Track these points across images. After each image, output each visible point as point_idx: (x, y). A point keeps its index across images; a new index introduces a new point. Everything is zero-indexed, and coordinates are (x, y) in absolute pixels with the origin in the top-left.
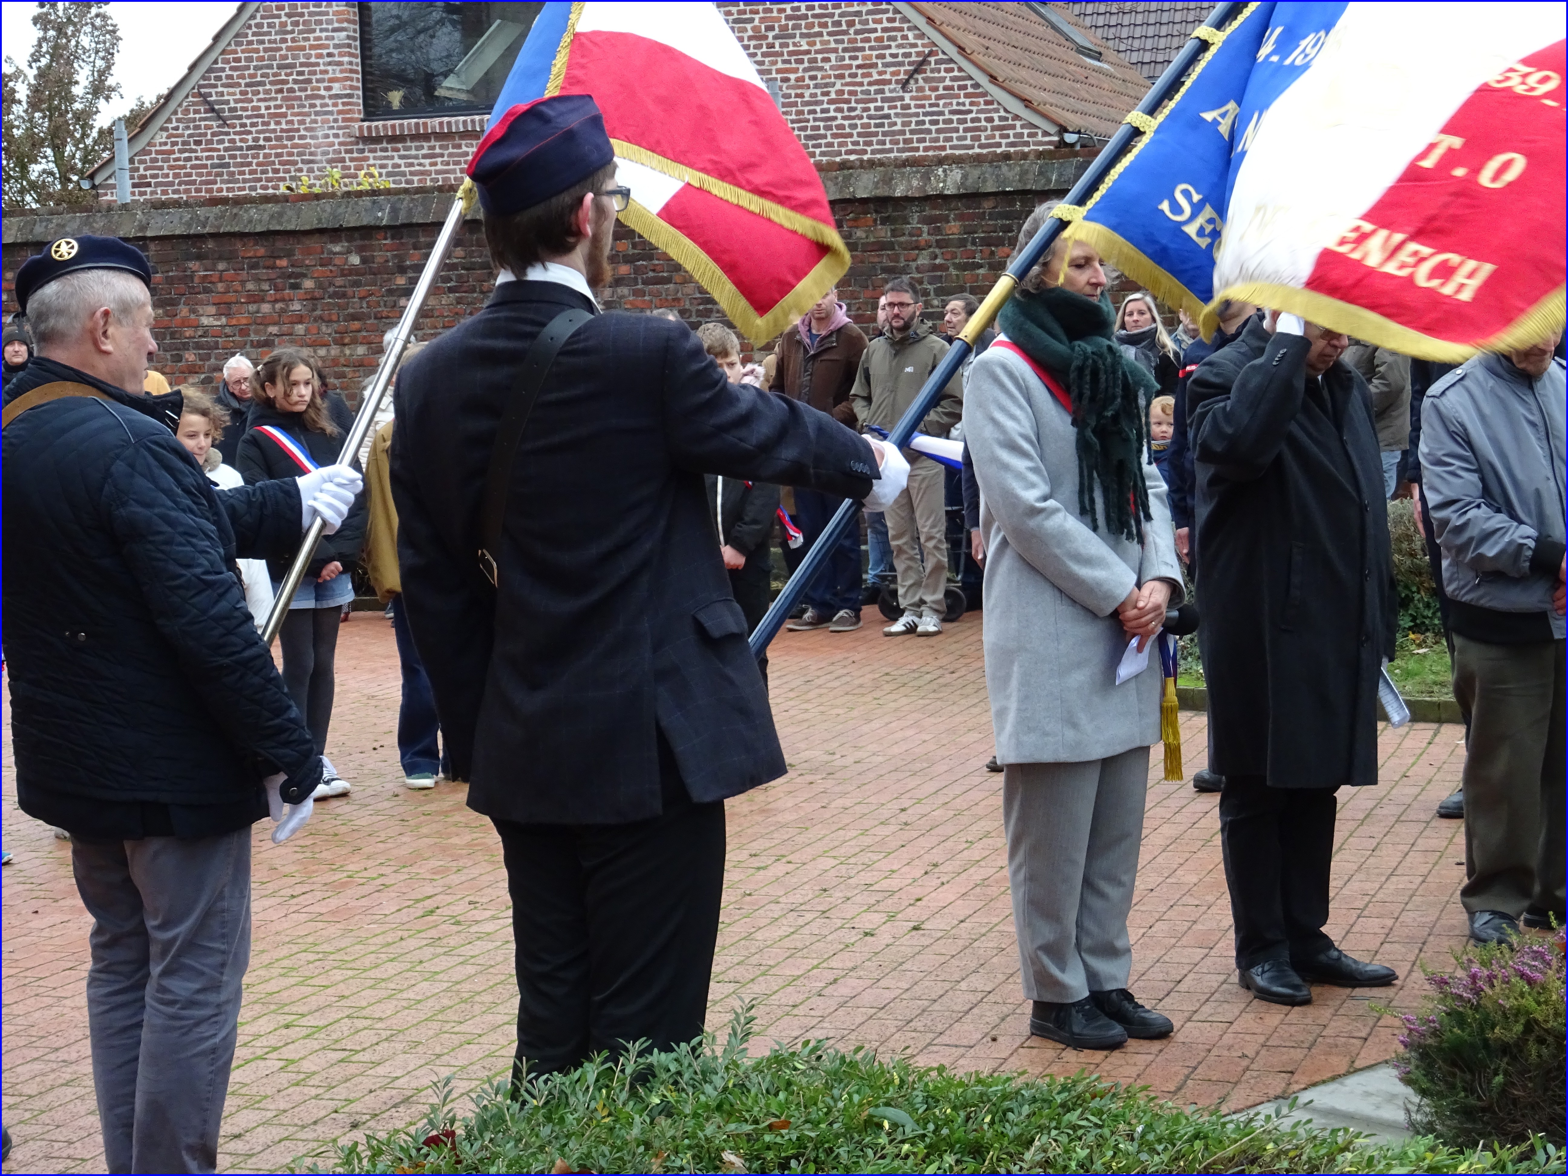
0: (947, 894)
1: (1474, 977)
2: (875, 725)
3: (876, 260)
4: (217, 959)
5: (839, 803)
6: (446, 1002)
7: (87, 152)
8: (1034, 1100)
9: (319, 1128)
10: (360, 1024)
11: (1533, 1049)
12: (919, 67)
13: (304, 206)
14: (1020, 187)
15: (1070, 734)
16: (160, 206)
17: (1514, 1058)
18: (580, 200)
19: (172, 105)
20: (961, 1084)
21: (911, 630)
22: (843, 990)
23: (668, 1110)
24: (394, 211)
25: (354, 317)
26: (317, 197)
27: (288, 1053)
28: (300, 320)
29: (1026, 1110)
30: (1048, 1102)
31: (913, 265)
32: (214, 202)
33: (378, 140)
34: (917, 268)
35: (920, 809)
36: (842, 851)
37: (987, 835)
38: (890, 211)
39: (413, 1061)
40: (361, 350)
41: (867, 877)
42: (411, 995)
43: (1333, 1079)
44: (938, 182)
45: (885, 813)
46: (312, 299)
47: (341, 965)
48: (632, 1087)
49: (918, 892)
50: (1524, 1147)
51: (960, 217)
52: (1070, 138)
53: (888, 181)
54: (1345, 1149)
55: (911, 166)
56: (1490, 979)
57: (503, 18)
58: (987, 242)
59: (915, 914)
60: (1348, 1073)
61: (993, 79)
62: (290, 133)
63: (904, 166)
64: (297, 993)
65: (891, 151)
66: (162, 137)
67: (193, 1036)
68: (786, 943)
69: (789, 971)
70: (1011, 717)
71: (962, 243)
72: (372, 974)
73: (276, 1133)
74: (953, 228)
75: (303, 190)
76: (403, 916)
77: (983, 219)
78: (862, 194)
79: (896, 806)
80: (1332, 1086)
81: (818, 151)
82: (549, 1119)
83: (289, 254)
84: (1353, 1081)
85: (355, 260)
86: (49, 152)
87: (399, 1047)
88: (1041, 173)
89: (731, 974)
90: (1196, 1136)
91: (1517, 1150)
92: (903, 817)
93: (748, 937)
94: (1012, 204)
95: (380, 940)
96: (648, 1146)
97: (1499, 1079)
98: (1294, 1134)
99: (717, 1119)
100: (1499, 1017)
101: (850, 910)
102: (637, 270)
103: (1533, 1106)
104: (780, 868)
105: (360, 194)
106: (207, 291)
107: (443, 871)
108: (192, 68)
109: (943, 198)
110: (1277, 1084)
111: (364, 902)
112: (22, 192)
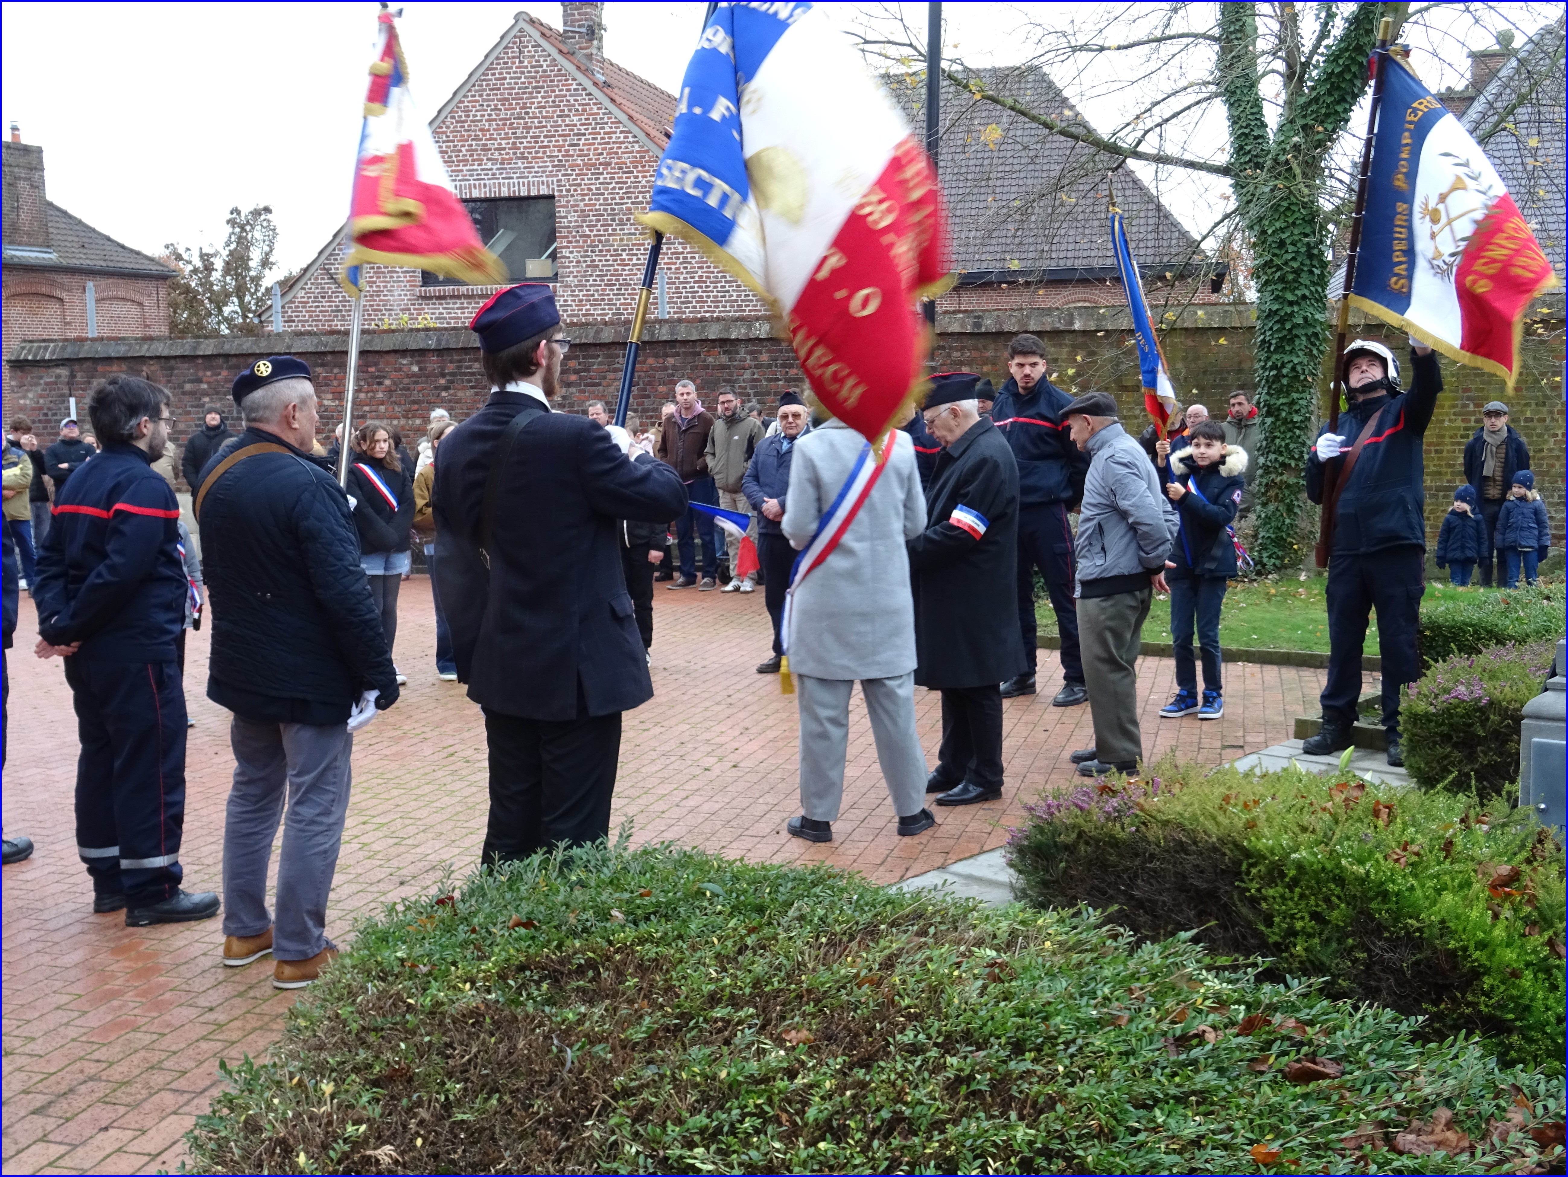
0: (753, 746)
1: (1049, 806)
2: (715, 645)
3: (720, 374)
4: (332, 795)
5: (693, 691)
6: (459, 809)
7: (259, 300)
8: (795, 879)
9: (381, 885)
10: (407, 822)
11: (1082, 848)
13: (385, 336)
16: (299, 334)
17: (1072, 853)
18: (538, 344)
19: (308, 275)
20: (753, 869)
21: (737, 589)
22: (692, 803)
23: (582, 884)
24: (439, 341)
25: (414, 402)
26: (393, 331)
27: (364, 839)
28: (382, 403)
29: (790, 885)
30: (804, 880)
31: (741, 378)
32: (333, 332)
33: (430, 298)
34: (743, 381)
35: (739, 695)
36: (693, 720)
37: (777, 711)
38: (728, 347)
39: (438, 844)
40: (418, 422)
41: (707, 736)
42: (438, 804)
43: (971, 857)
44: (756, 331)
45: (719, 698)
46: (390, 391)
47: (398, 786)
48: (560, 869)
49: (736, 745)
50: (1075, 910)
51: (768, 351)
53: (727, 329)
54: (974, 909)
55: (741, 321)
56: (1059, 807)
57: (506, 228)
58: (784, 366)
59: (734, 758)
60: (980, 853)
62: (378, 293)
63: (737, 321)
64: (371, 803)
65: (729, 312)
66: (302, 293)
68: (659, 775)
69: (661, 791)
71: (770, 366)
72: (416, 792)
73: (355, 888)
74: (765, 357)
75: (386, 327)
76: (435, 757)
77: (779, 353)
78: (712, 337)
79: (725, 693)
80: (971, 861)
81: (687, 311)
82: (510, 889)
83: (376, 364)
84: (982, 858)
85: (415, 369)
86: (235, 300)
87: (430, 836)
89: (627, 793)
90: (888, 902)
91: (1072, 911)
92: (729, 700)
93: (638, 771)
95: (421, 771)
96: (567, 906)
97: (1063, 865)
98: (944, 901)
99: (610, 889)
100: (1063, 829)
101: (697, 755)
102: (581, 378)
103: (1083, 881)
104: (658, 730)
105: (418, 330)
106: (327, 385)
107: (459, 730)
108: (321, 253)
109: (759, 340)
110: (939, 860)
111: (413, 748)
112: (219, 323)
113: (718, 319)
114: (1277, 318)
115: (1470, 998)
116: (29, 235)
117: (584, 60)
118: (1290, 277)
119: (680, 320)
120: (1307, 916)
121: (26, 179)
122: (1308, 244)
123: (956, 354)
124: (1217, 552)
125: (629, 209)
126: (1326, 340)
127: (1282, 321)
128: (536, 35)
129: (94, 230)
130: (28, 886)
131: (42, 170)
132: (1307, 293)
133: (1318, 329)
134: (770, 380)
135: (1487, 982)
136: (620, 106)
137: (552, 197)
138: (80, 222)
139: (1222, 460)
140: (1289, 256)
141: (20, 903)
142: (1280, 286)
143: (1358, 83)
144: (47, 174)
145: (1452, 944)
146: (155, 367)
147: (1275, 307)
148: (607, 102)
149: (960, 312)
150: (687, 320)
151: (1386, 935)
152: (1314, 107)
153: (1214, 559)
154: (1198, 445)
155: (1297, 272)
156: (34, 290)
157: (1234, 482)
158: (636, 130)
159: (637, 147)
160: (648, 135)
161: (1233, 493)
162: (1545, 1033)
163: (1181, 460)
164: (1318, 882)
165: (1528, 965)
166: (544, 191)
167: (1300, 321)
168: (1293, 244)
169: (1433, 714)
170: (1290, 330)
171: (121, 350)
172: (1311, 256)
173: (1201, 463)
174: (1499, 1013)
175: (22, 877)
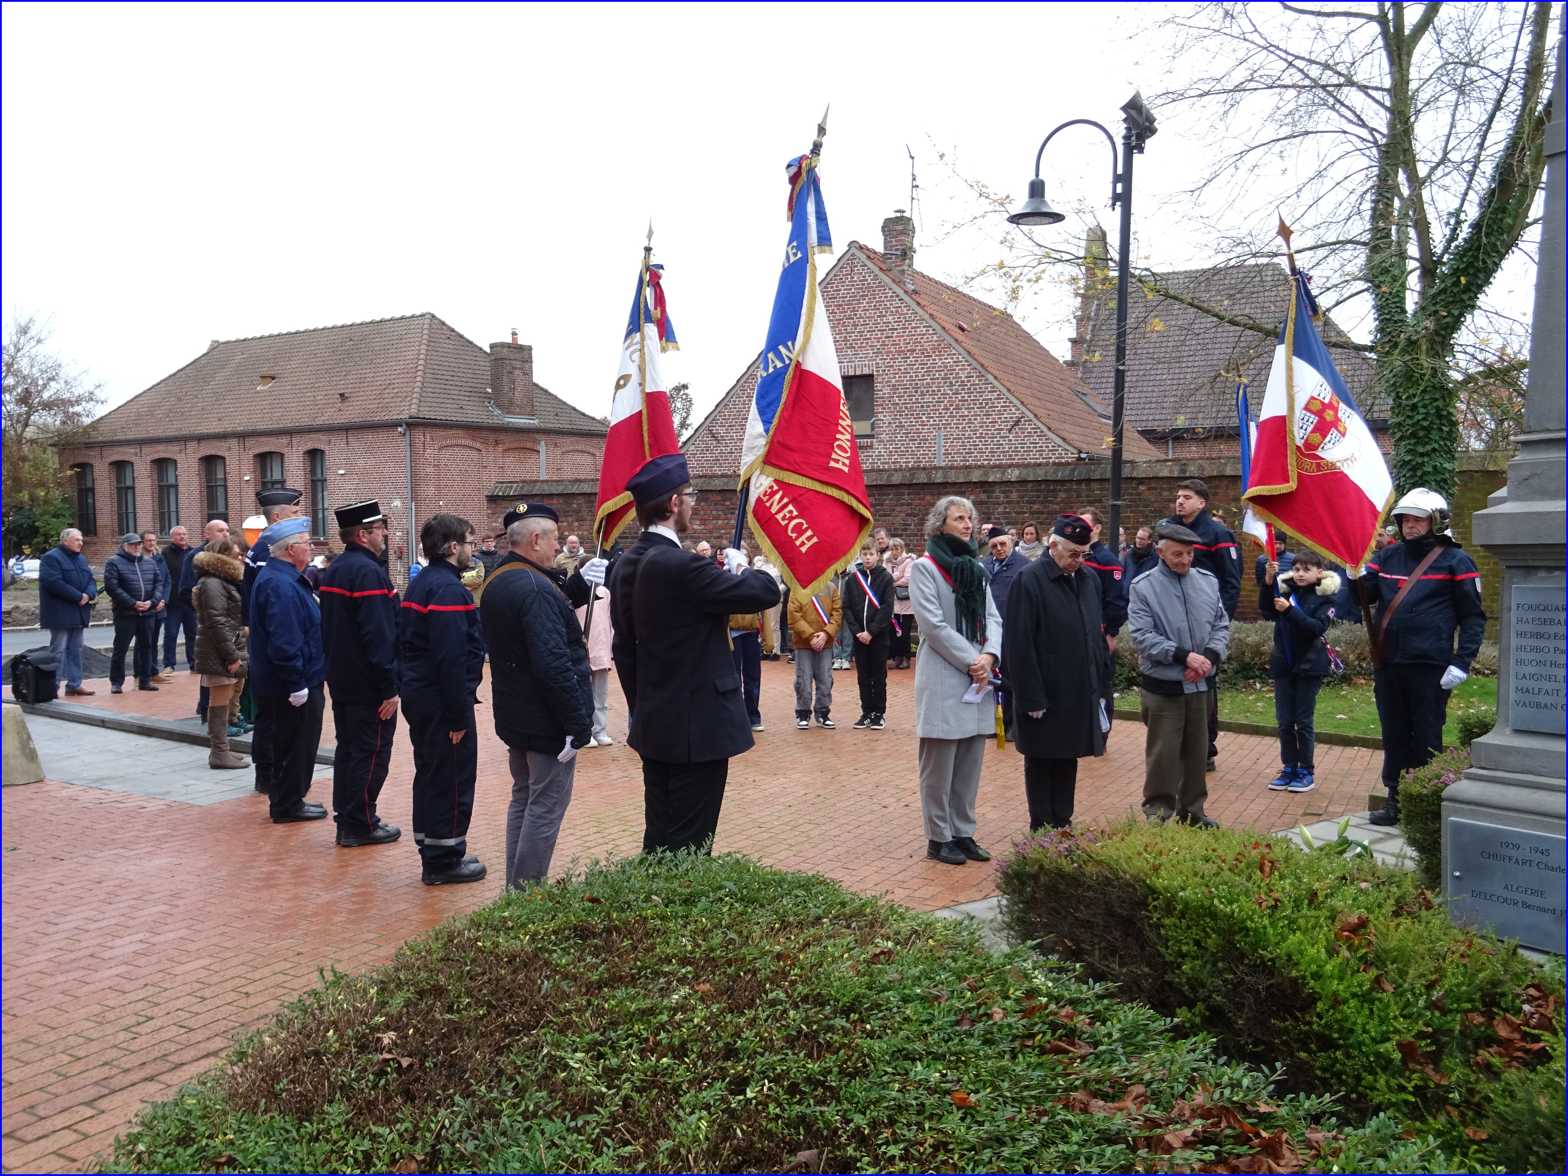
4: (554, 801)
12: (1017, 423)
14: (1044, 478)
15: (945, 726)
17: (1035, 880)
18: (672, 497)
27: (618, 842)
41: (898, 782)
44: (1008, 475)
51: (1017, 491)
52: (1083, 456)
53: (986, 474)
58: (1029, 502)
61: (1049, 429)
65: (1003, 460)
67: (539, 831)
70: (922, 717)
71: (1018, 502)
74: (1014, 496)
77: (1028, 492)
81: (971, 459)
83: (731, 499)
88: (1054, 472)
94: (1040, 485)
104: (865, 775)
108: (706, 419)
109: (1010, 482)
113: (980, 467)
114: (1409, 467)
115: (1308, 1018)
116: (520, 407)
117: (898, 275)
118: (1421, 433)
119: (951, 468)
120: (1191, 943)
121: (520, 369)
122: (1437, 407)
123: (1166, 493)
124: (1311, 656)
125: (928, 384)
126: (1455, 484)
127: (1414, 469)
128: (863, 258)
129: (565, 403)
130: (388, 859)
131: (531, 362)
132: (1436, 446)
133: (1447, 475)
134: (1018, 513)
135: (1320, 1006)
136: (923, 308)
137: (872, 376)
138: (556, 397)
139: (1318, 582)
140: (1420, 417)
141: (376, 870)
142: (1412, 441)
143: (1482, 276)
144: (534, 364)
145: (1294, 973)
146: (581, 500)
147: (1408, 458)
148: (914, 305)
149: (1169, 460)
150: (957, 468)
151: (1246, 961)
152: (1443, 296)
153: (1308, 661)
154: (1298, 570)
155: (1428, 430)
156: (522, 445)
157: (1327, 600)
158: (935, 325)
159: (935, 338)
160: (944, 328)
161: (1328, 610)
162: (1361, 1051)
163: (1284, 581)
164: (1198, 916)
165: (1354, 995)
166: (866, 371)
167: (1430, 469)
168: (1425, 407)
169: (1426, 795)
170: (1421, 477)
171: (560, 489)
172: (1440, 417)
173: (1300, 584)
174: (1327, 1032)
175: (387, 853)
